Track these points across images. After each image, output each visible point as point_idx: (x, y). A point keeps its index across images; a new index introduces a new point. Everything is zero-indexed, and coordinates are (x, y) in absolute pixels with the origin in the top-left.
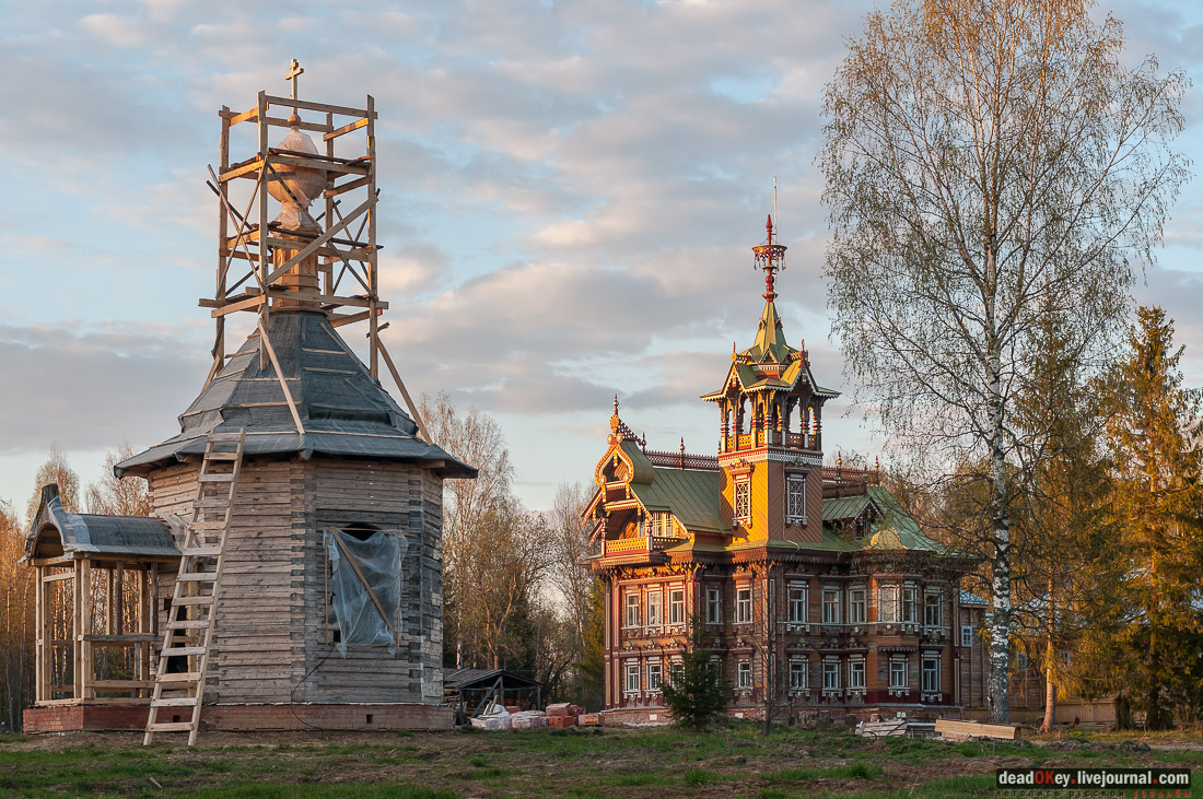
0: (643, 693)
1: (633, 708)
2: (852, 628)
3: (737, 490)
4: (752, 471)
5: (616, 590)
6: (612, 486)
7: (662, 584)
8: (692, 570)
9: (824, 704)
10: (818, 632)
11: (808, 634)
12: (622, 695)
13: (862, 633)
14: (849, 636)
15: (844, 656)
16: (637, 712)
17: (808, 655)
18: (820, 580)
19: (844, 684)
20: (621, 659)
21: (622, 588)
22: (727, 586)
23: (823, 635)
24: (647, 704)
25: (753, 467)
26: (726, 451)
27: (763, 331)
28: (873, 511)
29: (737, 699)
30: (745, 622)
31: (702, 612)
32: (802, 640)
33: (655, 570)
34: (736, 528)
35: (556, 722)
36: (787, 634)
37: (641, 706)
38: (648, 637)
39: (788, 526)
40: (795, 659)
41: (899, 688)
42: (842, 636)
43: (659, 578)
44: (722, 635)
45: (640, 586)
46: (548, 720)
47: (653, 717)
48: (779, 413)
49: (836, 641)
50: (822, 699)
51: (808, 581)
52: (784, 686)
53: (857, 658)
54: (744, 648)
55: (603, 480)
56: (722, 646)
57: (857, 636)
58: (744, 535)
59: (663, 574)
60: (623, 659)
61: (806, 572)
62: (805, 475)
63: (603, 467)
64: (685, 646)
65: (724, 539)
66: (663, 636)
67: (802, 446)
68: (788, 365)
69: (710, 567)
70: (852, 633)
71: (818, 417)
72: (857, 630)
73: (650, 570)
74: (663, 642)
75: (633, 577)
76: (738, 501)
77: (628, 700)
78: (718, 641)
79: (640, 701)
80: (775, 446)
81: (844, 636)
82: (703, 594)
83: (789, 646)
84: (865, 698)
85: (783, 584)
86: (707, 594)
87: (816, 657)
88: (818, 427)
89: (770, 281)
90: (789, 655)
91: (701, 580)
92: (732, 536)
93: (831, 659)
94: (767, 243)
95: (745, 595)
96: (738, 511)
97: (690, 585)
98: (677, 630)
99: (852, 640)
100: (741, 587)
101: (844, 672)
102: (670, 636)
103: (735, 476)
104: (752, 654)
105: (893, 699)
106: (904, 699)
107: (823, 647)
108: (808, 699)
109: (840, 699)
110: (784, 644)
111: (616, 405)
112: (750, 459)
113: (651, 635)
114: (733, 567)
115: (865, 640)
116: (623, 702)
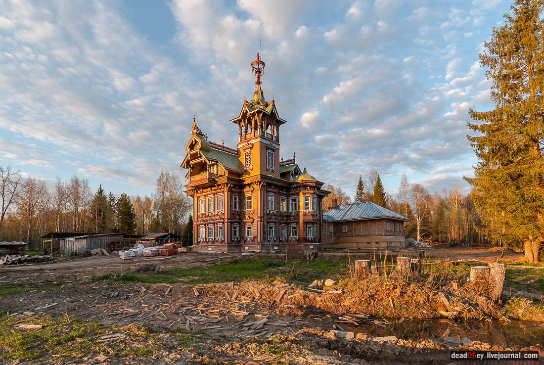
0: (206, 239)
1: (202, 245)
2: (291, 213)
3: (246, 155)
4: (253, 147)
5: (196, 199)
6: (193, 152)
7: (214, 194)
8: (227, 187)
9: (281, 243)
10: (279, 214)
11: (275, 215)
12: (197, 240)
13: (296, 215)
14: (290, 216)
15: (288, 224)
16: (204, 246)
17: (275, 223)
18: (279, 193)
19: (288, 235)
20: (197, 226)
21: (198, 197)
22: (241, 195)
23: (280, 215)
24: (207, 243)
25: (253, 146)
26: (241, 141)
27: (256, 95)
28: (297, 169)
29: (245, 241)
30: (249, 209)
31: (231, 206)
32: (273, 217)
33: (211, 189)
34: (245, 171)
35: (165, 252)
36: (268, 214)
37: (205, 244)
38: (208, 216)
39: (267, 170)
40: (271, 225)
41: (310, 236)
42: (287, 216)
43: (213, 192)
44: (239, 215)
45: (205, 196)
46: (162, 251)
47: (210, 249)
48: (263, 124)
49: (285, 218)
50: (280, 241)
51: (275, 193)
52: (266, 236)
53: (294, 225)
54: (249, 220)
55: (188, 150)
56: (239, 220)
57: (293, 216)
58: (249, 174)
59: (214, 190)
60: (198, 226)
61: (275, 189)
62: (274, 151)
63: (189, 145)
64: (224, 219)
65: (240, 175)
66: (214, 216)
67: (272, 140)
68: (267, 107)
69: (235, 186)
70: (291, 215)
71: (278, 130)
72: (293, 214)
73: (209, 189)
74: (214, 218)
75: (202, 193)
76: (246, 160)
77: (200, 242)
78: (238, 217)
79: (205, 242)
80: (262, 137)
81: (288, 216)
82: (231, 198)
83: (268, 219)
84: (297, 241)
85: (266, 193)
86: (233, 198)
87: (278, 224)
88: (278, 134)
89: (259, 77)
90: (268, 223)
91: (230, 191)
92: (244, 174)
93: (283, 225)
94: (257, 60)
95: (249, 198)
96: (246, 164)
97: (226, 193)
98: (220, 213)
99: (292, 218)
100: (247, 195)
101: (288, 231)
102: (217, 215)
103: (244, 150)
104: (252, 223)
105: (308, 241)
106: (312, 241)
107: (280, 220)
108: (275, 241)
109: (287, 241)
110: (267, 218)
111: (195, 119)
112: (252, 142)
113: (210, 215)
114: (244, 186)
115: (297, 218)
116: (198, 243)
